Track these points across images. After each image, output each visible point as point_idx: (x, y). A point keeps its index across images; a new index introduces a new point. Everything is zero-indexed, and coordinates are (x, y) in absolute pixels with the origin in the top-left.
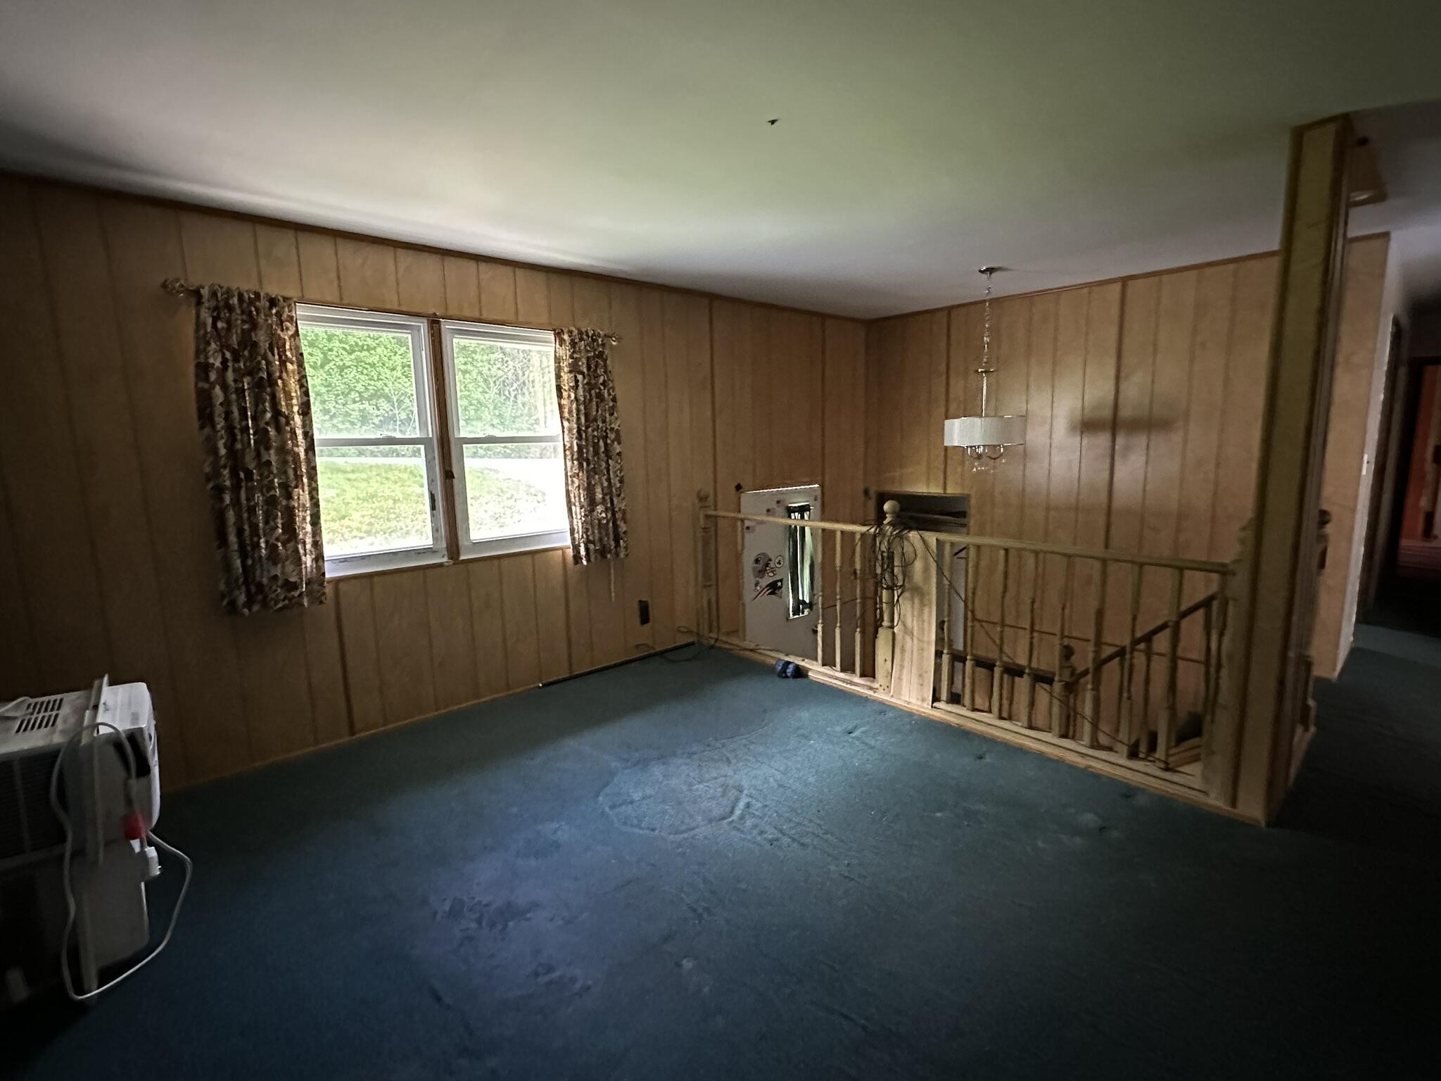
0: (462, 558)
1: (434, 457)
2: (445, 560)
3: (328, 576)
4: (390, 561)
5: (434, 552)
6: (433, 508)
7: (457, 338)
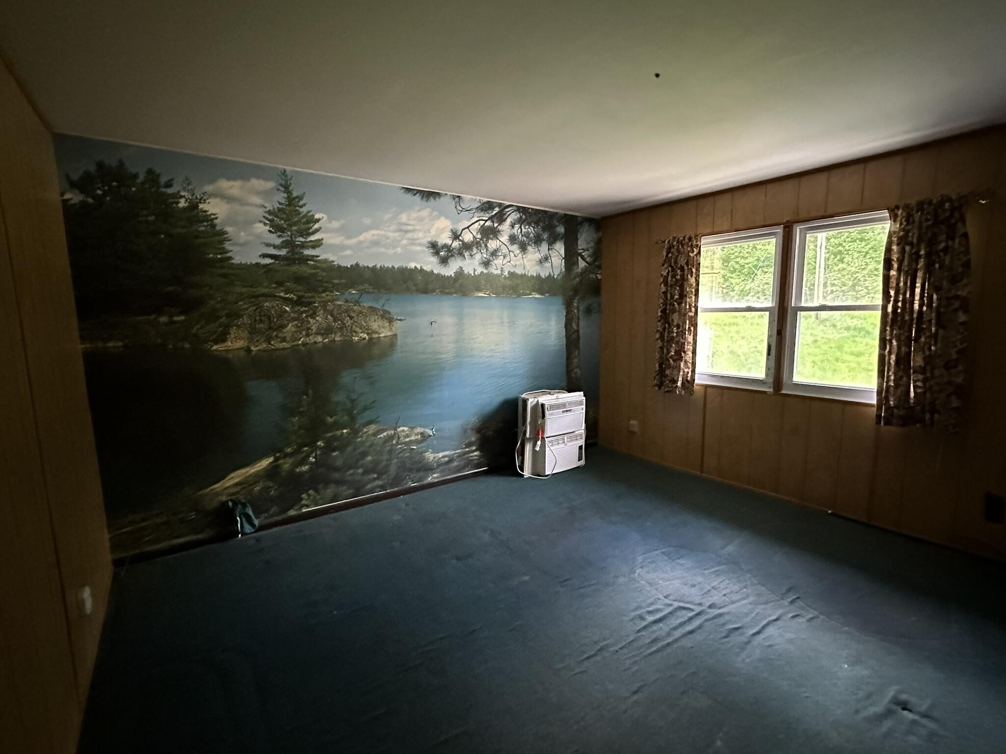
0: (784, 392)
1: (775, 321)
2: (771, 390)
3: (696, 382)
4: (736, 383)
5: (764, 383)
6: (769, 354)
7: (809, 233)
